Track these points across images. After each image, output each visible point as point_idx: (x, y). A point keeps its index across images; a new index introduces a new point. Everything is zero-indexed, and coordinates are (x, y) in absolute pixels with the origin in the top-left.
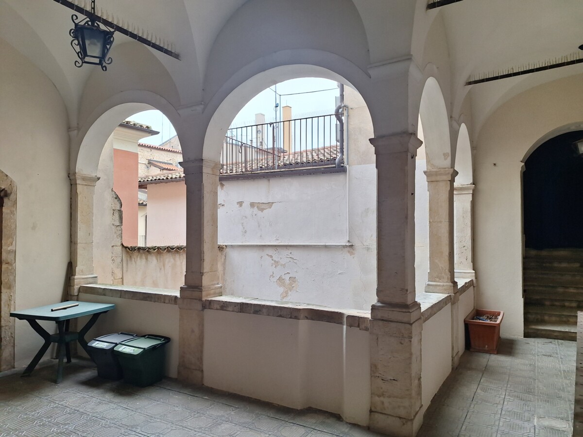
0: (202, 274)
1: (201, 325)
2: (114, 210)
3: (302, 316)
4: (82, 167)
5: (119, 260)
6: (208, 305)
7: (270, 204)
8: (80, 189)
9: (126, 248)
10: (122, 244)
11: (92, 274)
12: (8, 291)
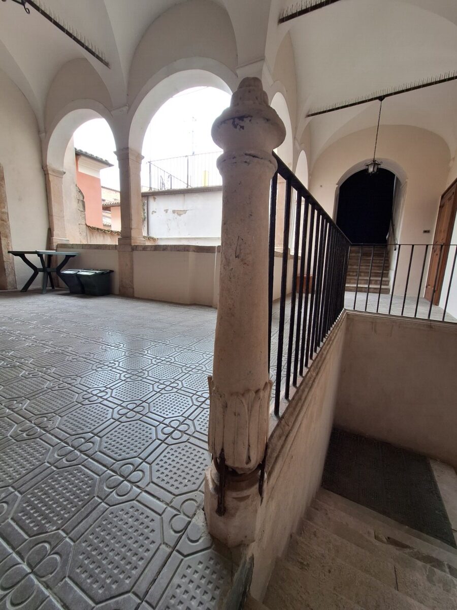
0: (131, 229)
1: (132, 261)
2: (78, 200)
3: (191, 249)
4: (51, 161)
5: (85, 234)
6: (135, 248)
7: (185, 211)
8: (51, 178)
9: (89, 227)
10: (86, 224)
11: (66, 238)
12: (6, 239)
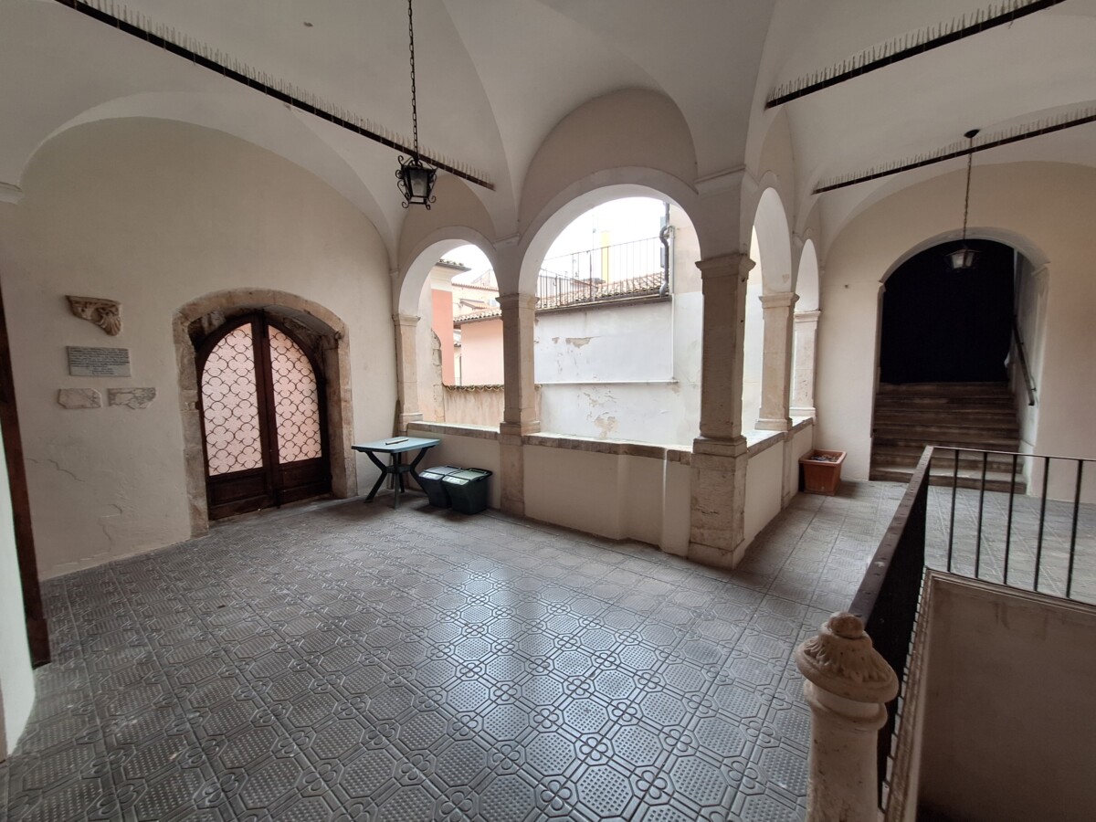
0: (520, 410)
1: (521, 459)
2: (434, 349)
3: (621, 451)
4: (404, 308)
5: (441, 399)
6: (527, 441)
7: (587, 340)
8: (403, 329)
9: (446, 387)
10: (443, 383)
11: (418, 412)
12: (348, 426)
